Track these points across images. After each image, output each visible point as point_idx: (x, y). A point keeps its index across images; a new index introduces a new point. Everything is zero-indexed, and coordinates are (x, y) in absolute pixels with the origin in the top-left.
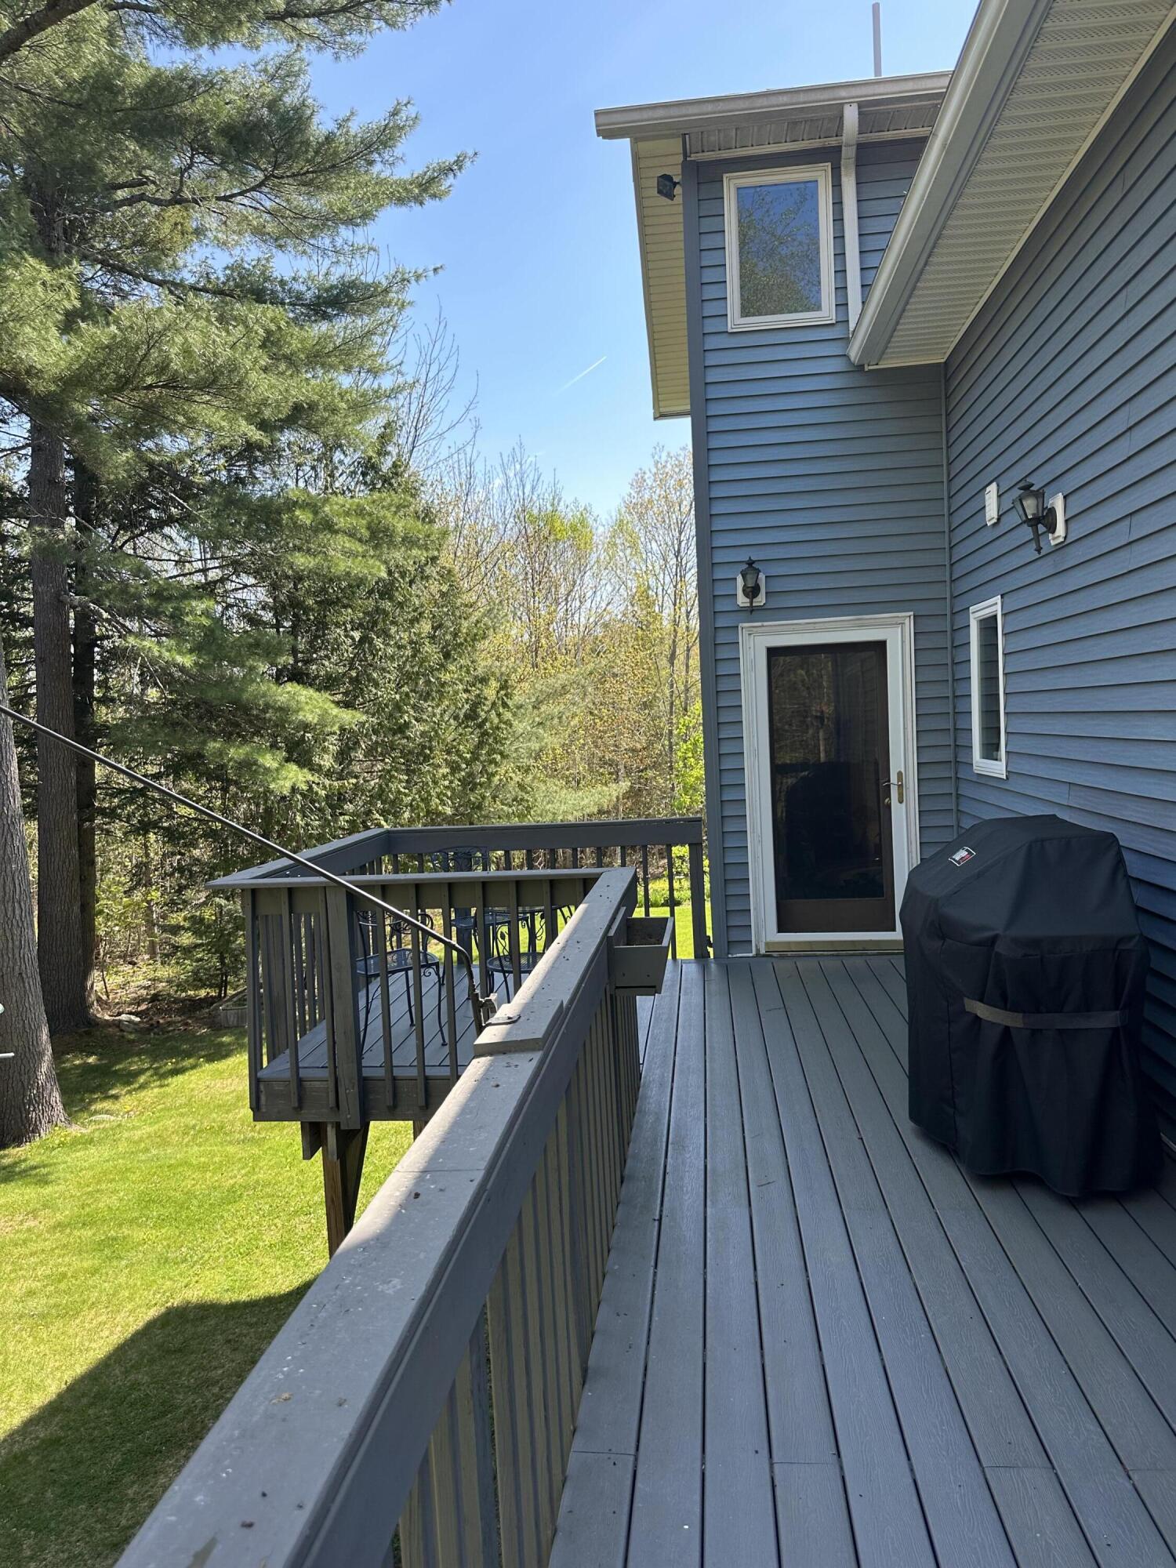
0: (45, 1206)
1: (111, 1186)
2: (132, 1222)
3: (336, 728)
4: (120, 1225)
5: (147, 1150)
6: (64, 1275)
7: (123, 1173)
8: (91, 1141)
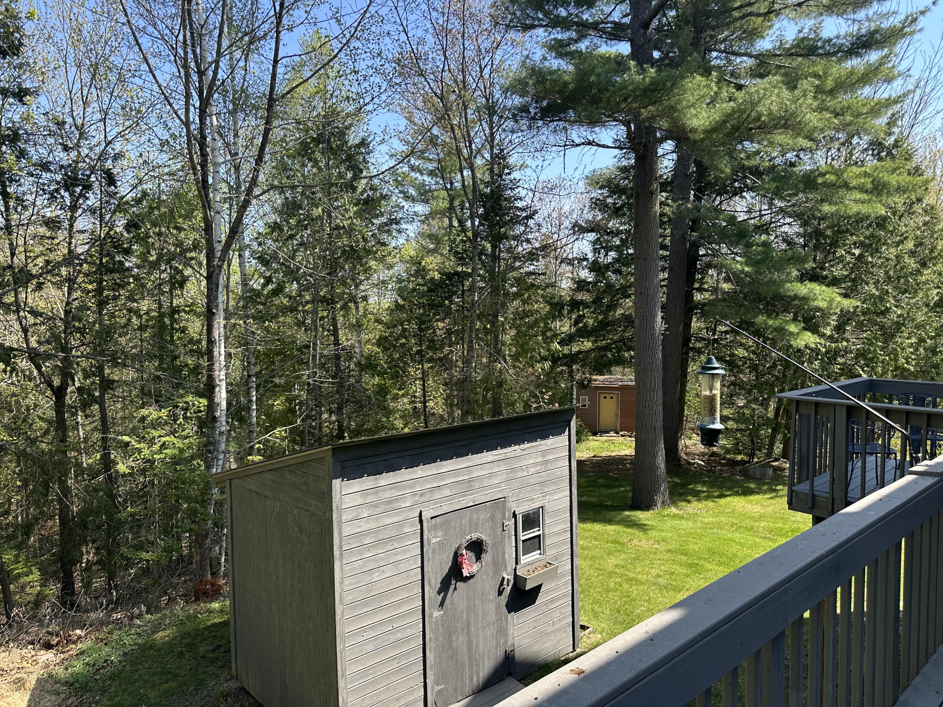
0: (663, 540)
1: (695, 541)
2: (705, 559)
3: (838, 311)
4: (700, 559)
5: (712, 529)
6: (674, 573)
7: (701, 536)
8: (683, 518)
